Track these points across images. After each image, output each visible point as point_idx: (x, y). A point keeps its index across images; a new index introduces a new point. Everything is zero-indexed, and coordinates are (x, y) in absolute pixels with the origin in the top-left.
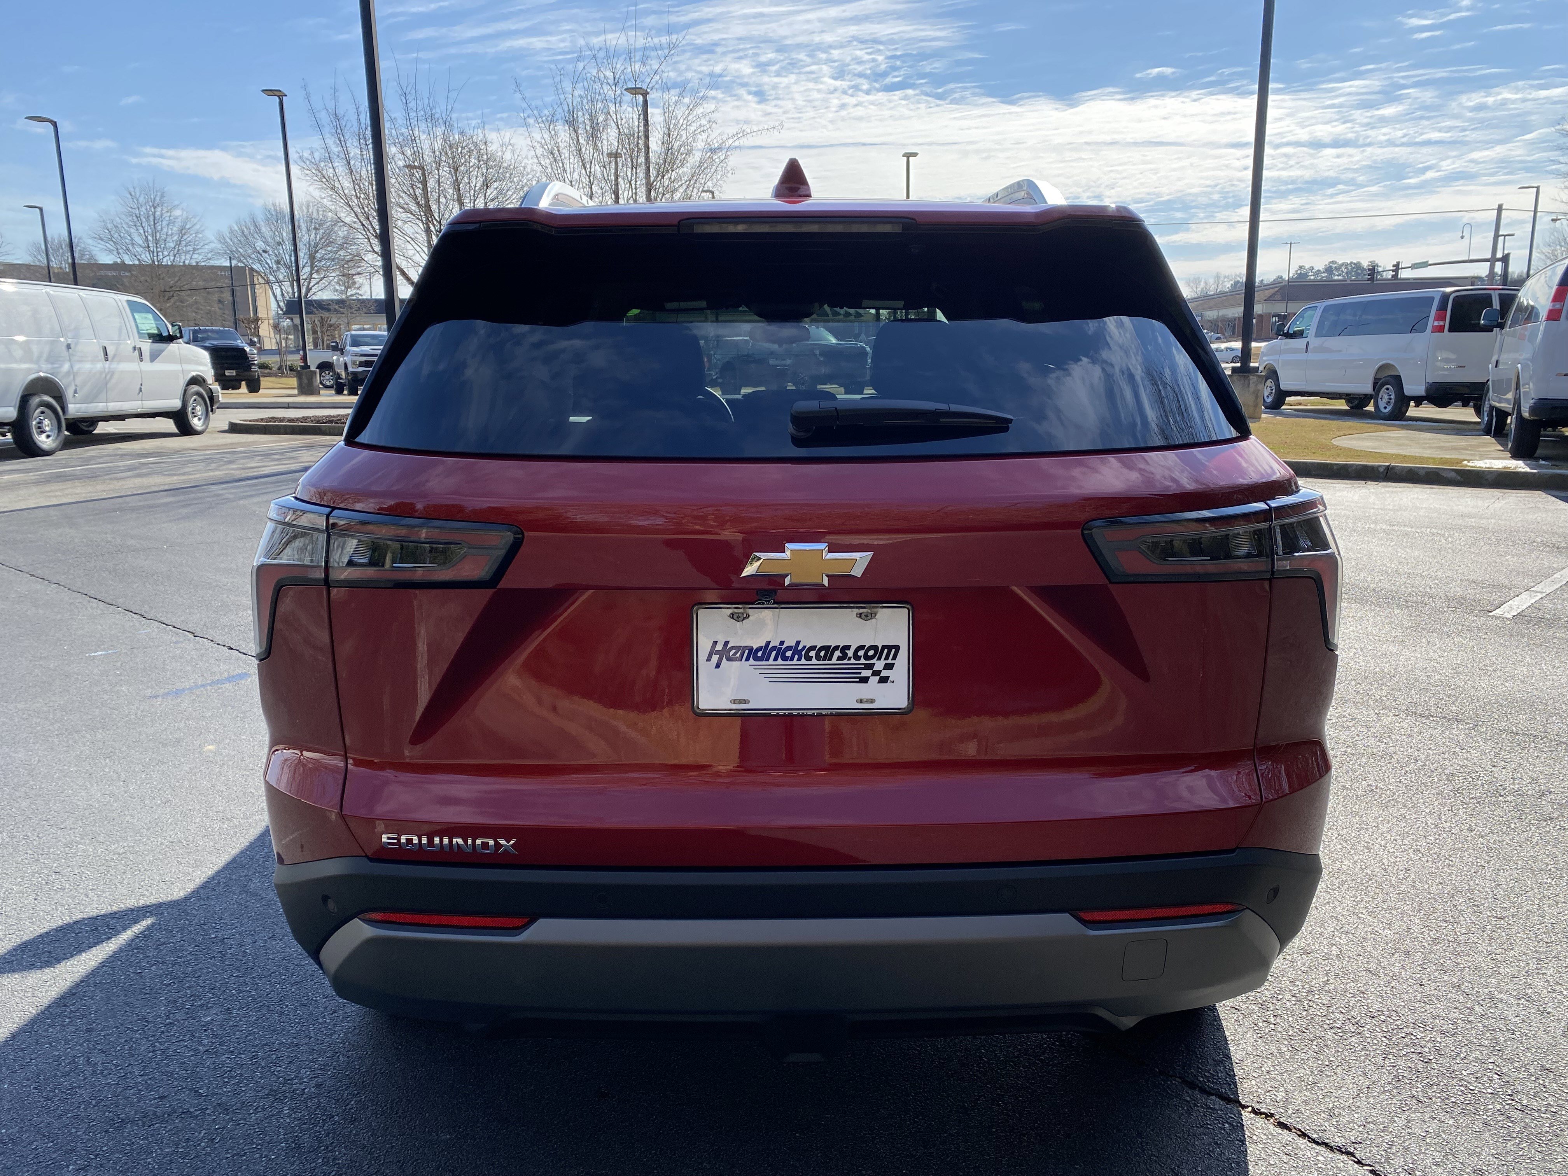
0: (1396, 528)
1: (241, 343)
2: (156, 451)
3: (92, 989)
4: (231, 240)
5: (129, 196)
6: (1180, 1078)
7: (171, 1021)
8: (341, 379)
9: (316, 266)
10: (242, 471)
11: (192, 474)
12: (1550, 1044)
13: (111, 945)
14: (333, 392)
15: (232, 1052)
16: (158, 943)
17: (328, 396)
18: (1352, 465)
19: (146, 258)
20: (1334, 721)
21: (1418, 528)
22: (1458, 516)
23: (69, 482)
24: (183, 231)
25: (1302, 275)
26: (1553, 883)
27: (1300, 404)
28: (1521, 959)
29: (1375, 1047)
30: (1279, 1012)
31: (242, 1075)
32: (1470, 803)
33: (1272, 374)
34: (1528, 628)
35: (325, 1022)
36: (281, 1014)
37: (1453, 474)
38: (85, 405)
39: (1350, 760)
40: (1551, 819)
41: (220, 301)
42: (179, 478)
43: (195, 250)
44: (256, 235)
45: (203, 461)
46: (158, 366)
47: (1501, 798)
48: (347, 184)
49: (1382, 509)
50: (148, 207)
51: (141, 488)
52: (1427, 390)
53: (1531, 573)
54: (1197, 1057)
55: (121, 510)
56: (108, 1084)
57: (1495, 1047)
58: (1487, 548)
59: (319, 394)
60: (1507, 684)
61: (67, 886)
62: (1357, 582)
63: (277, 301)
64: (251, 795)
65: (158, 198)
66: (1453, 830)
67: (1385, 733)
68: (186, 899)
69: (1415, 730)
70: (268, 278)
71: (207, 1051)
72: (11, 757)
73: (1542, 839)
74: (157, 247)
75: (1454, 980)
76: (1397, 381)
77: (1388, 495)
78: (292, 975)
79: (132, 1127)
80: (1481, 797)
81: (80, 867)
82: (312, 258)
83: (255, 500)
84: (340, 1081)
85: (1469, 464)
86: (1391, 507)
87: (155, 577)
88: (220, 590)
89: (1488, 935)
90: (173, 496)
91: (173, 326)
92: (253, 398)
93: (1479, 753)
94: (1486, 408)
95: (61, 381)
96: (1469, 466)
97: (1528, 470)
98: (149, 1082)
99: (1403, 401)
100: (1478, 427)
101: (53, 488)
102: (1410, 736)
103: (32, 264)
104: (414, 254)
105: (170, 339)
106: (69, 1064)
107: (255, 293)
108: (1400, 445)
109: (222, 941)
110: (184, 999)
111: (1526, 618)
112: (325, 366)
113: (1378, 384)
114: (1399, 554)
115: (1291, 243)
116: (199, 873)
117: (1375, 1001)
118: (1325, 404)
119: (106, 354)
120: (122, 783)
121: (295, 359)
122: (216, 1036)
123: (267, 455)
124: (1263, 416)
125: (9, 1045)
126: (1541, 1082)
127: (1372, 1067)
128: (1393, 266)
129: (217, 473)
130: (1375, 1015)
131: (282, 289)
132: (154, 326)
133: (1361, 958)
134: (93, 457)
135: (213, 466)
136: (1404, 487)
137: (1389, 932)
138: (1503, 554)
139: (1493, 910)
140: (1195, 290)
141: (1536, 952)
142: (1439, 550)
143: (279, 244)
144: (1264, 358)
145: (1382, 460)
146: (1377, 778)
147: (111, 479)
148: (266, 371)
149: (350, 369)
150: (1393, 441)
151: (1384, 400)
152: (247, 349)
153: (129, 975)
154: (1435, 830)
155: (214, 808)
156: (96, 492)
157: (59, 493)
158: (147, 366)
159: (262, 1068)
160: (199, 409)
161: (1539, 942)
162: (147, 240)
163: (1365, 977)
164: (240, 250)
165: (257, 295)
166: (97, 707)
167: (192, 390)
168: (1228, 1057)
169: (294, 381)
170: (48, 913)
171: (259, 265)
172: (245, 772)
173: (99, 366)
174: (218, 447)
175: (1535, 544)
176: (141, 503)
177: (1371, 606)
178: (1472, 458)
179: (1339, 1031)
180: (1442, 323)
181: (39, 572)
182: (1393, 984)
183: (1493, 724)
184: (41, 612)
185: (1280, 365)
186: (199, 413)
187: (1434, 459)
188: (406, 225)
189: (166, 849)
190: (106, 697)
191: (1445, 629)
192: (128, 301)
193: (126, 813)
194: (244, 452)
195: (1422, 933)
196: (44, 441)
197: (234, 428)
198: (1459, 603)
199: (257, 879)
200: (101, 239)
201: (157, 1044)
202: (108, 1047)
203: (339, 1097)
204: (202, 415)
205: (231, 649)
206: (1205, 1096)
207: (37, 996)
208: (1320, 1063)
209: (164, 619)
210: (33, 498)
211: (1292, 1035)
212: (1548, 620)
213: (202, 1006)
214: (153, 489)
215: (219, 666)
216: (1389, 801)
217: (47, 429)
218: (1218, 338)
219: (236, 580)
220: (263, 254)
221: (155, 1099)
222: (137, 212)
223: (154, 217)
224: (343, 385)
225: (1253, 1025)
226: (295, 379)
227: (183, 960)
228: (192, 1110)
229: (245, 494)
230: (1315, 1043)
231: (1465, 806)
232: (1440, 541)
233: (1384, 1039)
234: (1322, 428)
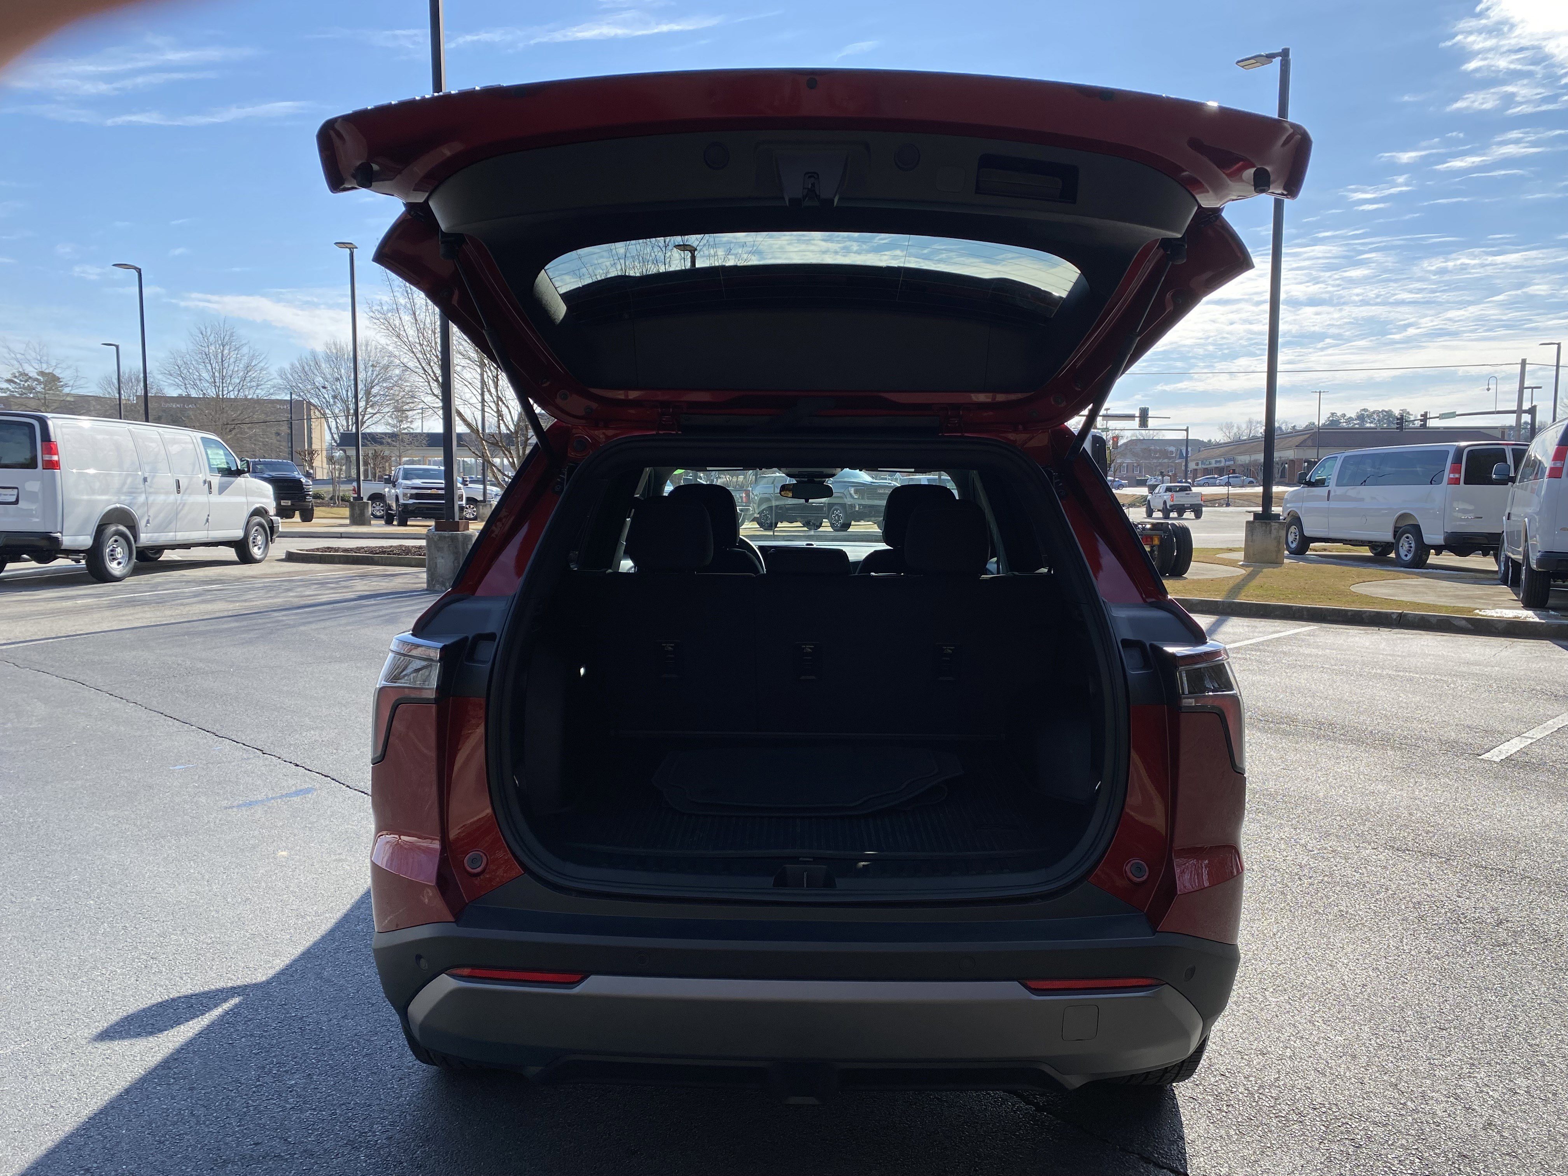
0: (1401, 674)
1: (297, 474)
2: (218, 578)
3: (192, 1055)
4: (292, 376)
5: (201, 336)
6: (1138, 1154)
7: (260, 1083)
8: (392, 510)
9: (371, 401)
10: (300, 599)
11: (253, 601)
12: (1470, 1135)
13: (205, 1020)
14: (383, 522)
15: (314, 1109)
16: (246, 1019)
17: (378, 526)
18: (1366, 612)
19: (212, 393)
20: (1315, 852)
21: (1422, 674)
22: (1464, 663)
23: (139, 607)
24: (248, 368)
25: (1334, 422)
26: (1497, 1000)
27: (1325, 550)
28: (1456, 1063)
29: (1313, 1133)
30: (1232, 1102)
31: (323, 1128)
32: (1432, 929)
33: (1296, 520)
34: (1513, 772)
35: (393, 1087)
36: (355, 1080)
37: (1464, 623)
38: (156, 534)
39: (1326, 888)
40: (1505, 944)
41: (278, 434)
42: (241, 604)
43: (258, 386)
44: (315, 371)
45: (263, 588)
46: (224, 498)
47: (1461, 925)
48: (412, 332)
49: (1390, 655)
50: (218, 346)
51: (206, 613)
52: (1445, 539)
53: (1525, 720)
54: (1154, 1138)
55: (187, 634)
56: (211, 1132)
57: (1420, 1136)
58: (1487, 694)
59: (370, 524)
60: (1484, 823)
61: (164, 970)
62: (1356, 725)
63: (332, 434)
64: (321, 895)
65: (227, 338)
66: (1413, 953)
67: (1362, 864)
68: (268, 982)
69: (1391, 862)
70: (324, 411)
71: (293, 1108)
72: (105, 858)
73: (1493, 962)
74: (223, 383)
75: (1392, 1079)
76: (1416, 530)
77: (1399, 642)
78: (363, 1048)
79: (232, 1166)
80: (1443, 924)
81: (174, 954)
82: (368, 393)
83: (313, 626)
84: (408, 1135)
85: (1480, 613)
86: (1400, 653)
87: (224, 698)
88: (285, 711)
89: (1429, 1043)
90: (237, 621)
91: (241, 461)
92: (306, 528)
93: (1447, 885)
94: (1502, 558)
95: (136, 512)
96: (1481, 615)
97: (1537, 620)
98: (245, 1131)
99: (1423, 550)
100: (1496, 576)
101: (124, 613)
102: (1385, 867)
103: (101, 395)
104: (471, 398)
105: (239, 473)
106: (176, 1115)
107: (311, 425)
108: (1417, 593)
109: (301, 1018)
110: (271, 1066)
111: (1513, 762)
112: (377, 497)
113: (1398, 533)
114: (1400, 699)
115: (1320, 392)
116: (279, 961)
117: (1318, 1096)
118: (1349, 551)
119: (179, 487)
120: (206, 883)
121: (347, 490)
122: (300, 1097)
123: (322, 584)
124: (1286, 561)
125: (124, 1099)
126: (1457, 1166)
127: (1308, 1150)
128: (1422, 416)
129: (276, 600)
130: (1318, 1107)
131: (337, 423)
132: (225, 461)
133: (1312, 1059)
134: (160, 583)
135: (272, 594)
136: (1416, 634)
137: (1340, 1038)
138: (1501, 701)
139: (1438, 1022)
140: (1228, 434)
141: (1471, 1058)
142: (1440, 695)
143: (337, 379)
144: (1288, 505)
145: (1395, 608)
146: (1349, 905)
147: (177, 605)
148: (318, 501)
149: (401, 501)
150: (1409, 588)
151: (1404, 548)
152: (303, 480)
153: (222, 1045)
154: (1395, 952)
155: (289, 906)
156: (165, 617)
157: (130, 618)
158: (215, 498)
159: (341, 1122)
160: (260, 539)
161: (1474, 1051)
162: (214, 376)
163: (1313, 1075)
164: (300, 385)
165: (313, 427)
166: (179, 816)
167: (255, 521)
168: (1182, 1138)
169: (346, 512)
170: (149, 992)
171: (316, 400)
172: (315, 876)
173: (173, 497)
174: (277, 575)
175: (1534, 692)
176: (208, 628)
177: (1366, 747)
178: (1483, 607)
179: (1283, 1119)
180: (1457, 476)
181: (116, 692)
182: (1337, 1082)
183: (1465, 859)
184: (123, 729)
185: (1303, 512)
186: (260, 543)
187: (1446, 607)
188: (465, 371)
189: (249, 940)
190: (187, 806)
191: (1434, 771)
192: (202, 438)
193: (212, 908)
194: (301, 580)
195: (1370, 1040)
196: (114, 568)
197: (291, 557)
198: (1452, 747)
199: (329, 968)
200: (171, 375)
201: (250, 1102)
202: (208, 1102)
203: (407, 1147)
204: (261, 544)
205: (297, 766)
206: (1158, 1169)
207: (145, 1060)
208: (1262, 1145)
209: (233, 737)
210: (107, 621)
211: (1241, 1122)
212: (1534, 764)
213: (286, 1072)
214: (217, 615)
215: (287, 781)
216: (1357, 925)
217: (119, 556)
218: (1251, 482)
219: (299, 702)
220: (322, 390)
221: (251, 1145)
222: (207, 350)
223: (222, 355)
224: (393, 516)
225: (1207, 1112)
226: (348, 509)
227: (268, 1033)
228: (283, 1154)
229: (304, 621)
230: (1260, 1129)
231: (1427, 931)
232: (1442, 687)
233: (1322, 1127)
234: (1343, 574)
